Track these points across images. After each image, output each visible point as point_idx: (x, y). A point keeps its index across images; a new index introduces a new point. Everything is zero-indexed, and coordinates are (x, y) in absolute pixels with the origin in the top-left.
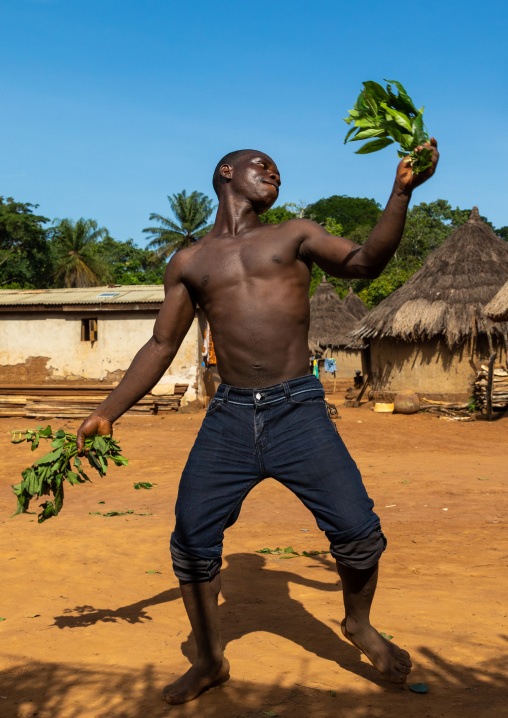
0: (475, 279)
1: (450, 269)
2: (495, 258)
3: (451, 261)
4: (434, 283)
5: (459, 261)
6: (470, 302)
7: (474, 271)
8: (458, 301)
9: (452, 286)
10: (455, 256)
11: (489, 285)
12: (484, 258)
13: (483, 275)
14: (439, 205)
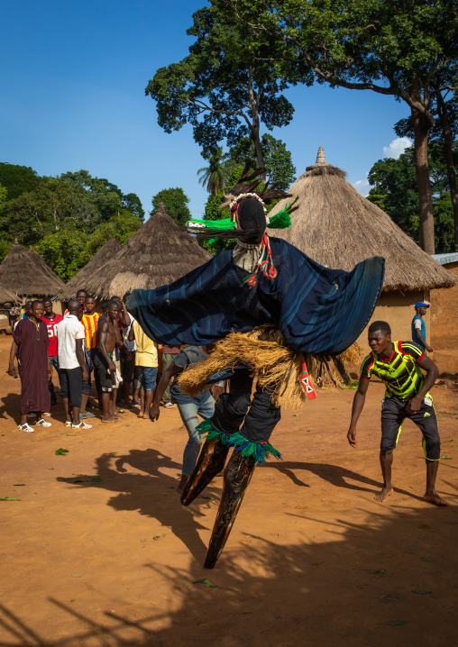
0: (166, 257)
1: (148, 249)
2: (178, 242)
3: (148, 243)
4: (137, 259)
5: (154, 244)
6: (165, 275)
7: (164, 251)
8: (156, 274)
9: (150, 263)
10: (150, 239)
11: (176, 262)
12: (171, 242)
13: (171, 254)
14: (81, 174)
